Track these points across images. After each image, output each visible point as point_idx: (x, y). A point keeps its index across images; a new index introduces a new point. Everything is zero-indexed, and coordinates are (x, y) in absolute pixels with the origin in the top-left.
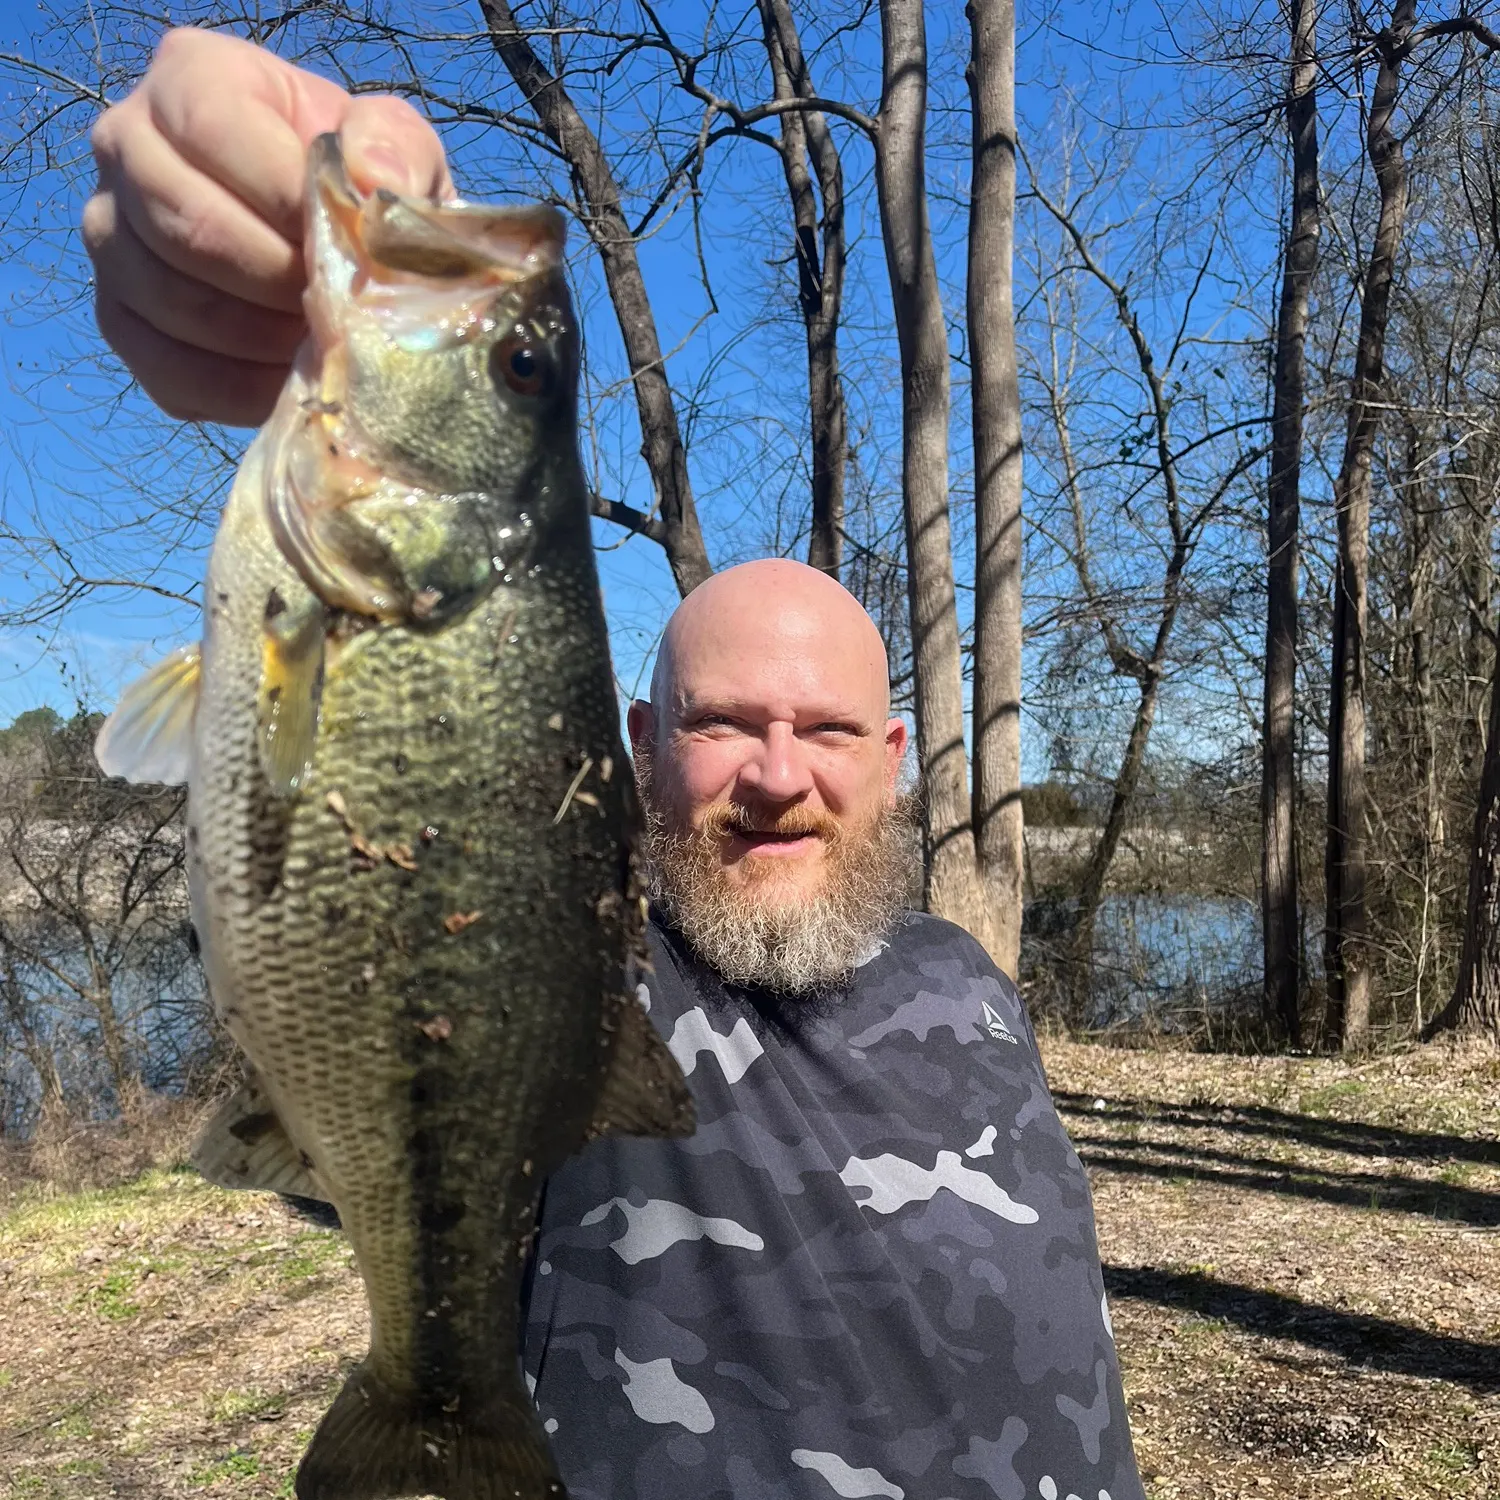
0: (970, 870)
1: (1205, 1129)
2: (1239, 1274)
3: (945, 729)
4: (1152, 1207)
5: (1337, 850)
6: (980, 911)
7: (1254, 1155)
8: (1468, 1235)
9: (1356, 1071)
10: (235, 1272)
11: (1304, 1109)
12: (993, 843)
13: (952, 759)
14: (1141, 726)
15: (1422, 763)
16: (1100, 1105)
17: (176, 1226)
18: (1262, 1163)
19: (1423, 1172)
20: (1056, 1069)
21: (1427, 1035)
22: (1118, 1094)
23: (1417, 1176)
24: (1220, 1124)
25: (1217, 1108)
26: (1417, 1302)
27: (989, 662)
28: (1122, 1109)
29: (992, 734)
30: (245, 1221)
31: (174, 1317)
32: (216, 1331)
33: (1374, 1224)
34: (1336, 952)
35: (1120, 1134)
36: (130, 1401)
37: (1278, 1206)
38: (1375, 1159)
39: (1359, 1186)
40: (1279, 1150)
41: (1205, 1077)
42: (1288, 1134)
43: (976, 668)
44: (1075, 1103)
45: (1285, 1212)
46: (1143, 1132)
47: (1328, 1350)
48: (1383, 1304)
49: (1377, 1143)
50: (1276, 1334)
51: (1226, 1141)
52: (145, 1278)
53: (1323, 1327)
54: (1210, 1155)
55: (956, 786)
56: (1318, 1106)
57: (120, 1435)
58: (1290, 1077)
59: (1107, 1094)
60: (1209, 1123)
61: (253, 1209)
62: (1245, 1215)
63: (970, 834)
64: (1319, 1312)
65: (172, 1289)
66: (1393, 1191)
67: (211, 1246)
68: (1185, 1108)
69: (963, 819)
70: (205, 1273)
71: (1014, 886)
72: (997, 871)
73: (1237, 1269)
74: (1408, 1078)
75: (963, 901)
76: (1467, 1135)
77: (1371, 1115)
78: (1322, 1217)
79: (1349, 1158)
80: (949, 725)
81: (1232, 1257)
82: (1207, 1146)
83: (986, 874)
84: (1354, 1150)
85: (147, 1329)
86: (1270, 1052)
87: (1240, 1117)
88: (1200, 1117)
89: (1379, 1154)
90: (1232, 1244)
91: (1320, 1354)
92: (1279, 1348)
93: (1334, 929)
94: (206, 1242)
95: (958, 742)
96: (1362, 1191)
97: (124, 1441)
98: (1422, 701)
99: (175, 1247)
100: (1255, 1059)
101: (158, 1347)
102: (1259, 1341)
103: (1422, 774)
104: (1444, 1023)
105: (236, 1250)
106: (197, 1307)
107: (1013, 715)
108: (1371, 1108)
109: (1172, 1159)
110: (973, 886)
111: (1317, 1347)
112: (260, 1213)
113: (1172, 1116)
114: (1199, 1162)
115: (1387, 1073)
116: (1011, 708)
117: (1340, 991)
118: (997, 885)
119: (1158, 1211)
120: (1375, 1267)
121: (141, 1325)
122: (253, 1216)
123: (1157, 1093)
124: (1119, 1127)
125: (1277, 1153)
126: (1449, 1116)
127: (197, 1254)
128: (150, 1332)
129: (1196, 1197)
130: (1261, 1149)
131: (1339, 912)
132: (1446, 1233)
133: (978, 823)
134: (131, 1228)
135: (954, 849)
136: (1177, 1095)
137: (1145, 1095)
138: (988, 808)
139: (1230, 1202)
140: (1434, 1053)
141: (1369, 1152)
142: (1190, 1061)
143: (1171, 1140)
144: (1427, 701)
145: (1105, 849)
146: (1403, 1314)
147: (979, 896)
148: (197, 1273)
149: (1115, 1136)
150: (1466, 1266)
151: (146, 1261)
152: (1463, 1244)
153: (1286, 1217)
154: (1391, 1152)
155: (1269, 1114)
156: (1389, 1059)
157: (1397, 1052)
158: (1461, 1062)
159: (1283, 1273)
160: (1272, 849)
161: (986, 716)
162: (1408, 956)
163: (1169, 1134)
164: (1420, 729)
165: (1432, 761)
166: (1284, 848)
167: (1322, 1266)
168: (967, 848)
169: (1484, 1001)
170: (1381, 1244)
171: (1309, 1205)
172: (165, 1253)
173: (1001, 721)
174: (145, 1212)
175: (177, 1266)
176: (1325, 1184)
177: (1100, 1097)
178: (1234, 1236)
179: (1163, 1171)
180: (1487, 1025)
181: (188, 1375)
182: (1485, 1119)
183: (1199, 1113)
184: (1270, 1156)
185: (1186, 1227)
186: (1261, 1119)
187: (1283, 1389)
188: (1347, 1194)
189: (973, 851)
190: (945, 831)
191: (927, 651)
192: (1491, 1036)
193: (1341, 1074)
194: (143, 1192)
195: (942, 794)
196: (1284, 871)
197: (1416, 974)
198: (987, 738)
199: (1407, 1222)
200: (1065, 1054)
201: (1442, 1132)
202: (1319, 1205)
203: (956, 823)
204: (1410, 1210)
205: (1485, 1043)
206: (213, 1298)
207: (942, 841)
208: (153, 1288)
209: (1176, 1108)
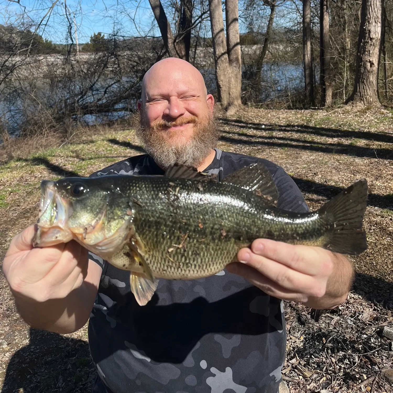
0: (227, 64)
1: (290, 132)
2: (300, 176)
3: (219, 26)
4: (277, 156)
5: (322, 54)
6: (230, 75)
7: (303, 139)
8: (358, 160)
9: (328, 113)
10: (35, 191)
11: (315, 125)
12: (233, 56)
13: (221, 34)
14: (271, 20)
15: (344, 26)
16: (263, 127)
17: (18, 179)
18: (305, 142)
19: (346, 142)
20: (251, 116)
21: (346, 103)
22: (268, 123)
23: (344, 143)
24: (294, 131)
25: (293, 126)
26: (345, 181)
27: (229, 7)
28: (269, 127)
29: (231, 27)
30: (37, 175)
31: (18, 206)
32: (30, 209)
33: (334, 158)
34: (323, 81)
35: (269, 135)
36: (7, 232)
37: (309, 154)
38: (334, 139)
39: (330, 147)
40: (309, 137)
41: (290, 117)
42: (312, 133)
43: (226, 9)
44: (257, 126)
45: (311, 156)
46: (275, 134)
47: (322, 196)
48: (336, 182)
49: (334, 134)
50: (309, 192)
51: (296, 136)
52: (10, 194)
53: (321, 190)
54: (292, 140)
55: (222, 42)
56: (319, 124)
57: (4, 244)
58: (312, 116)
59: (265, 123)
60: (291, 131)
61: (39, 172)
62: (301, 157)
63: (227, 55)
64: (321, 185)
65: (18, 197)
66: (339, 148)
67: (28, 184)
68: (285, 126)
69: (225, 51)
70: (26, 192)
71: (239, 68)
72: (234, 64)
73: (299, 174)
74: (342, 115)
75: (226, 73)
76: (357, 130)
77: (333, 126)
78: (320, 157)
79: (327, 139)
80: (220, 25)
81: (298, 170)
82: (291, 137)
83: (232, 65)
84: (328, 136)
85: (11, 210)
86: (306, 109)
87: (299, 128)
88: (289, 129)
89: (335, 137)
90: (297, 166)
91: (320, 197)
92: (310, 196)
93: (322, 74)
94: (26, 183)
95: (222, 30)
96: (331, 148)
97: (5, 245)
98: (344, 9)
99: (18, 185)
100: (303, 111)
101: (14, 215)
102: (305, 194)
103: (344, 29)
104: (351, 99)
105: (35, 185)
106: (24, 203)
107: (237, 22)
108: (332, 124)
109: (282, 142)
110: (228, 69)
111: (320, 195)
112: (41, 173)
113: (282, 129)
114: (289, 142)
115: (336, 113)
116: (236, 20)
117: (324, 91)
118: (235, 68)
119: (279, 157)
120: (334, 171)
121: (9, 209)
122: (39, 174)
123: (278, 122)
124: (268, 133)
125: (309, 138)
126: (352, 125)
127: (24, 186)
128: (12, 211)
129: (288, 153)
130: (305, 138)
131: (323, 70)
132: (352, 160)
133: (229, 52)
134: (5, 180)
135: (223, 59)
136: (283, 123)
137: (275, 123)
138: (231, 47)
139: (297, 154)
140: (348, 107)
141: (332, 137)
142: (286, 112)
143: (281, 136)
144: (345, 9)
145: (263, 53)
146: (341, 185)
147: (230, 71)
148: (24, 192)
149: (268, 135)
150: (357, 169)
151: (10, 189)
152: (356, 163)
153: (311, 157)
154: (337, 136)
155: (307, 127)
156: (337, 110)
157: (339, 107)
158: (355, 110)
159: (311, 174)
160: (306, 53)
161: (230, 22)
162: (341, 80)
163: (281, 134)
164: (343, 17)
165: (347, 26)
166: (309, 53)
167: (321, 171)
168: (226, 59)
169: (360, 94)
170: (335, 164)
171: (317, 153)
172: (15, 187)
173: (233, 23)
174: (9, 174)
175: (19, 190)
176: (321, 147)
177: (263, 124)
178: (298, 164)
179: (280, 145)
180: (361, 99)
181: (22, 223)
182: (361, 125)
183: (289, 127)
184: (307, 139)
185: (286, 162)
186: (305, 129)
187: (311, 208)
188: (327, 149)
189: (228, 59)
190: (220, 54)
191: (213, 5)
192: (362, 102)
193: (325, 114)
194: (9, 168)
195: (219, 44)
196: (309, 58)
197: (343, 85)
198: (230, 28)
199: (342, 157)
200: (254, 112)
201: (350, 130)
202: (320, 153)
203: (223, 52)
204: (342, 154)
205: (361, 104)
206: (29, 200)
207: (220, 57)
208: (12, 197)
209: (283, 126)
